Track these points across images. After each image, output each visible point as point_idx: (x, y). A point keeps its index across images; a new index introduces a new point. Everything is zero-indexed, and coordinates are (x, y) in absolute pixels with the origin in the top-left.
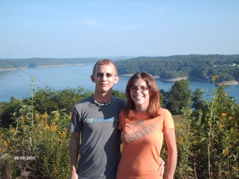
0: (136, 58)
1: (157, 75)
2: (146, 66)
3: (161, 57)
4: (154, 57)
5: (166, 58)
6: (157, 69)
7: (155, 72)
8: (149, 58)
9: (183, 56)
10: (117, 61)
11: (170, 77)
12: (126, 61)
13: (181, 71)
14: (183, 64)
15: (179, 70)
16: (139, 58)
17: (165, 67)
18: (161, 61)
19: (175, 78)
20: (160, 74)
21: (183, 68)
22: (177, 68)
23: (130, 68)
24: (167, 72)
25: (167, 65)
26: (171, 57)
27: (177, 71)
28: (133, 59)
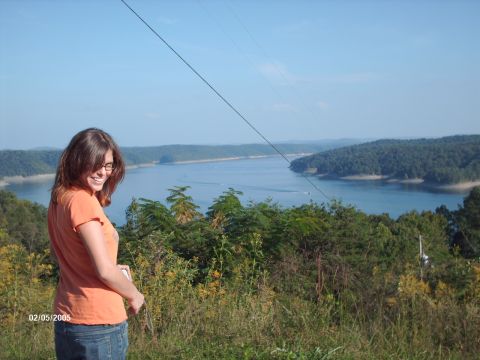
0: (373, 143)
1: (419, 176)
2: (394, 157)
3: (423, 139)
4: (411, 140)
5: (436, 141)
6: (419, 164)
7: (414, 171)
8: (399, 141)
9: (472, 136)
10: (333, 148)
11: (446, 180)
12: (353, 149)
13: (469, 168)
14: (473, 153)
15: (463, 166)
16: (377, 142)
17: (434, 159)
18: (425, 148)
19: (457, 182)
20: (425, 174)
21: (473, 162)
22: (459, 162)
23: (362, 164)
24: (438, 170)
25: (439, 157)
26: (446, 139)
27: (460, 167)
28: (367, 144)
